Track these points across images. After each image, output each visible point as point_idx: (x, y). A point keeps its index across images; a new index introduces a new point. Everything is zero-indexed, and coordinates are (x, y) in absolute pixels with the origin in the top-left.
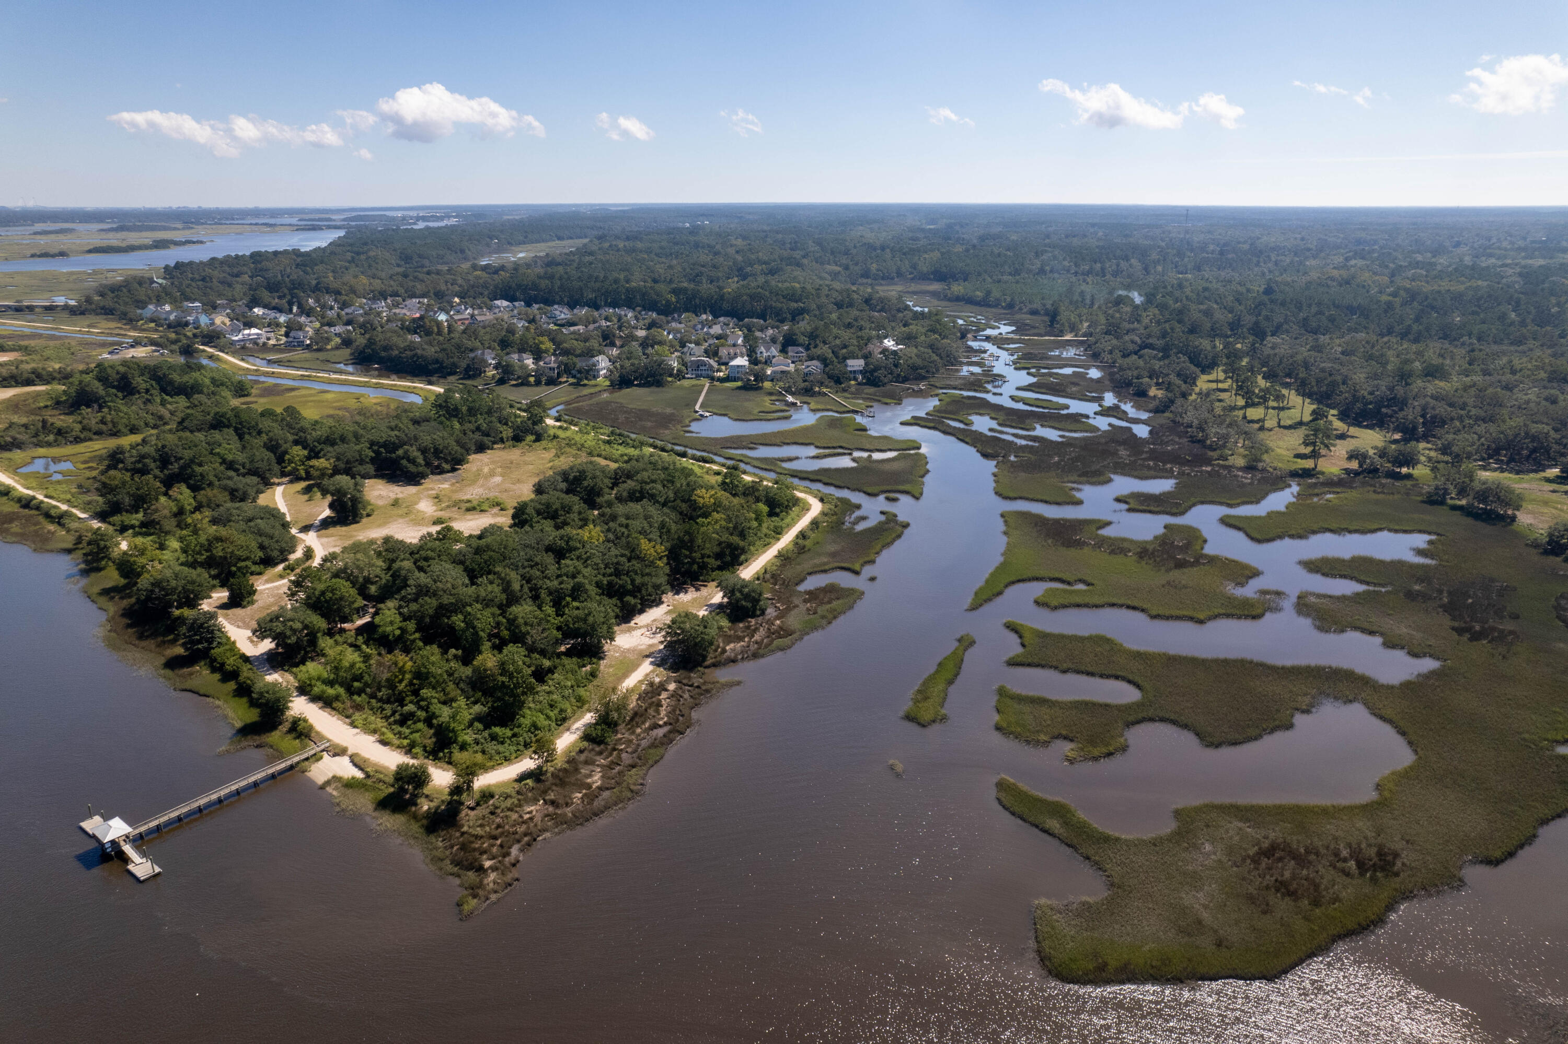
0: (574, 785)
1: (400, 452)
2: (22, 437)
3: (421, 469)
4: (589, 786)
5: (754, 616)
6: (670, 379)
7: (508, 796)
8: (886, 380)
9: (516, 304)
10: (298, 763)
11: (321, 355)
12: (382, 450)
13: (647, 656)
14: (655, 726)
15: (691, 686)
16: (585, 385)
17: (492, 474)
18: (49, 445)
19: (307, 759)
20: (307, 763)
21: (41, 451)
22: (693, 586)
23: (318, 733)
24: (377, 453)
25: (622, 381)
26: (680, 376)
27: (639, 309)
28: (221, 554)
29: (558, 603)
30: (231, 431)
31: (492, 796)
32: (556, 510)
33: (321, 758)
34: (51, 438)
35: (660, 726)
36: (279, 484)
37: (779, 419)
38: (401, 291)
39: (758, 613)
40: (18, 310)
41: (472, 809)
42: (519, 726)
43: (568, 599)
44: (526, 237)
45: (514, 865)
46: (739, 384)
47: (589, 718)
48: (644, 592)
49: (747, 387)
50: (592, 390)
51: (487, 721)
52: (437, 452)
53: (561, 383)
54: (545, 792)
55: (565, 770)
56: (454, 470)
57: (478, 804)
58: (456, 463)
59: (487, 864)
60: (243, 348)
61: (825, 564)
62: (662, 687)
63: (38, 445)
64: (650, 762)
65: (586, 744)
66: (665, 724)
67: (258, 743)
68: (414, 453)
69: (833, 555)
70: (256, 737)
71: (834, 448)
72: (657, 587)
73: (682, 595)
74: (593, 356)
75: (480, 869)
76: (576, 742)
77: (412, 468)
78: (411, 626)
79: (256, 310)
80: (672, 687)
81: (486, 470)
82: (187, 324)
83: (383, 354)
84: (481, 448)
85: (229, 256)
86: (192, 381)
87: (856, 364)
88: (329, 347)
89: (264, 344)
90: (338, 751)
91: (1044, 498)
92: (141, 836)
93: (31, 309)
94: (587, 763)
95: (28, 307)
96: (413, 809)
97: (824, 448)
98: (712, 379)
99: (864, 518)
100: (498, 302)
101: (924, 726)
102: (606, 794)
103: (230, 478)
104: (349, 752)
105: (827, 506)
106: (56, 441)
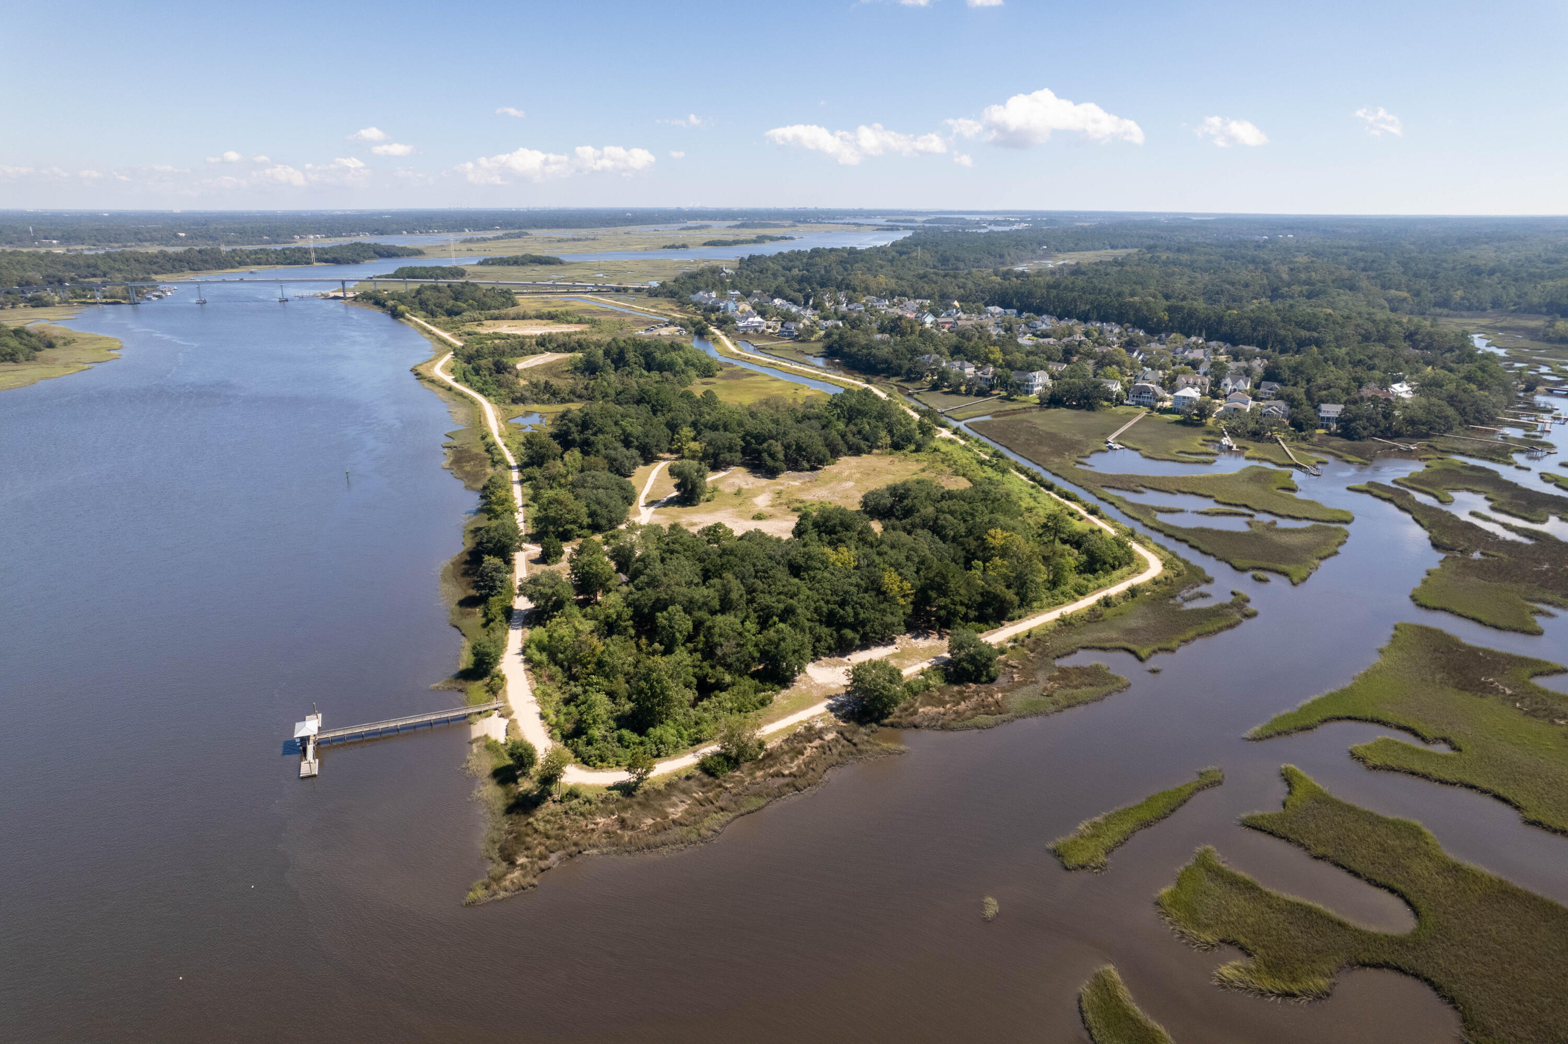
0: (655, 809)
1: (765, 445)
3: (777, 464)
4: (665, 816)
5: (977, 681)
6: (1106, 403)
7: (589, 802)
8: (1365, 433)
9: (1008, 311)
10: (470, 714)
11: (799, 346)
12: (753, 441)
13: (830, 697)
14: (779, 774)
15: (849, 741)
16: (1014, 400)
17: (848, 479)
18: (543, 402)
19: (480, 713)
20: (478, 717)
21: (536, 407)
22: (939, 633)
23: (505, 691)
24: (748, 443)
25: (1052, 401)
26: (1119, 401)
27: (1128, 325)
28: (553, 514)
29: (763, 621)
31: (577, 797)
33: (490, 715)
34: (546, 397)
35: (783, 776)
36: (665, 460)
37: (1197, 462)
38: (910, 292)
39: (984, 679)
40: (618, 290)
41: (554, 802)
42: (648, 736)
43: (776, 619)
44: (1076, 245)
45: (543, 870)
46: (1178, 417)
47: (713, 748)
49: (1187, 422)
50: (1025, 405)
52: (799, 448)
53: (991, 395)
54: (625, 808)
55: (658, 792)
56: (813, 469)
57: (561, 801)
58: (816, 463)
59: (521, 860)
60: (745, 333)
61: (1112, 640)
62: (820, 734)
63: (536, 402)
64: (743, 810)
65: (698, 773)
66: (791, 774)
67: (460, 687)
68: (778, 448)
69: (1130, 632)
70: (463, 682)
71: (1236, 505)
73: (920, 640)
74: (1032, 371)
75: (512, 863)
76: (691, 767)
77: (770, 462)
79: (776, 301)
80: (830, 736)
81: (846, 473)
82: (718, 309)
83: (846, 350)
84: (856, 451)
85: (793, 252)
86: (669, 360)
87: (1331, 410)
88: (813, 339)
89: (763, 331)
90: (506, 713)
92: (327, 741)
93: (626, 290)
94: (684, 792)
95: (624, 289)
96: (513, 786)
97: (1224, 504)
98: (1152, 408)
99: (1203, 596)
100: (991, 309)
101: (1066, 869)
102: (678, 829)
103: (615, 449)
104: (512, 717)
105: (1170, 574)
106: (548, 399)
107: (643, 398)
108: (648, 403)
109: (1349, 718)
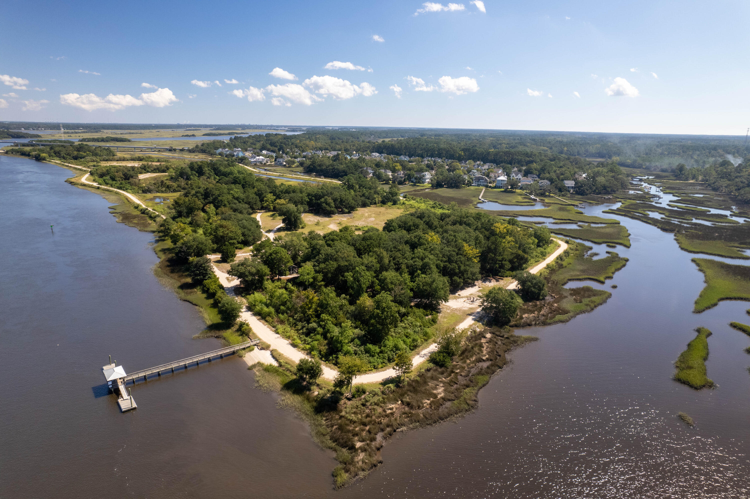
0: (424, 393)
1: (323, 200)
2: (152, 188)
3: (332, 209)
4: (435, 396)
5: (538, 299)
6: (463, 186)
7: (375, 394)
8: (588, 192)
9: (383, 155)
10: (238, 350)
11: (289, 169)
12: (313, 198)
13: (470, 315)
14: (480, 360)
15: (503, 337)
16: (418, 186)
17: (370, 216)
18: (162, 192)
19: (244, 349)
20: (243, 351)
21: (158, 194)
22: (494, 278)
23: (254, 334)
24: (311, 200)
25: (437, 185)
26: (469, 184)
27: (444, 158)
28: (221, 234)
29: (412, 273)
30: (240, 185)
31: (364, 392)
32: (410, 226)
33: (253, 349)
34: (164, 189)
35: (484, 361)
36: (259, 213)
37: (527, 205)
38: (329, 148)
39: (541, 298)
41: (349, 399)
42: (385, 346)
43: (419, 272)
44: (387, 135)
45: (378, 449)
46: (502, 190)
47: (433, 347)
48: (465, 275)
49: (506, 191)
50: (422, 188)
51: (363, 340)
52: (342, 201)
53: (405, 184)
54: (402, 395)
55: (417, 381)
56: (349, 212)
57: (353, 396)
58: (351, 209)
59: (358, 445)
60: (255, 165)
61: (578, 275)
62: (481, 335)
63: (158, 192)
64: (480, 385)
65: (431, 365)
66: (488, 359)
67: (217, 335)
68: (330, 200)
69: (583, 271)
70: (217, 332)
71: (565, 220)
72: (473, 274)
73: (487, 283)
74: (423, 172)
75: (352, 448)
76: (424, 363)
77: (328, 208)
78: (320, 277)
79: (264, 152)
80: (489, 336)
81: (366, 214)
82: (233, 156)
83: (318, 168)
84: (364, 205)
85: (257, 135)
86: (229, 171)
87: (570, 183)
88: (294, 166)
89: (265, 164)
90: (264, 347)
91: (721, 253)
92: (133, 381)
94: (432, 378)
96: (308, 393)
97: (559, 219)
98: (487, 186)
99: (596, 254)
100: (374, 154)
101: (696, 388)
102: (448, 404)
103: (235, 204)
104: (271, 349)
105: (571, 246)
106: (165, 190)
107: (237, 181)
108: (239, 184)
109: (727, 299)
